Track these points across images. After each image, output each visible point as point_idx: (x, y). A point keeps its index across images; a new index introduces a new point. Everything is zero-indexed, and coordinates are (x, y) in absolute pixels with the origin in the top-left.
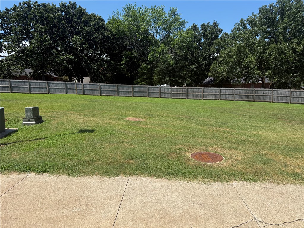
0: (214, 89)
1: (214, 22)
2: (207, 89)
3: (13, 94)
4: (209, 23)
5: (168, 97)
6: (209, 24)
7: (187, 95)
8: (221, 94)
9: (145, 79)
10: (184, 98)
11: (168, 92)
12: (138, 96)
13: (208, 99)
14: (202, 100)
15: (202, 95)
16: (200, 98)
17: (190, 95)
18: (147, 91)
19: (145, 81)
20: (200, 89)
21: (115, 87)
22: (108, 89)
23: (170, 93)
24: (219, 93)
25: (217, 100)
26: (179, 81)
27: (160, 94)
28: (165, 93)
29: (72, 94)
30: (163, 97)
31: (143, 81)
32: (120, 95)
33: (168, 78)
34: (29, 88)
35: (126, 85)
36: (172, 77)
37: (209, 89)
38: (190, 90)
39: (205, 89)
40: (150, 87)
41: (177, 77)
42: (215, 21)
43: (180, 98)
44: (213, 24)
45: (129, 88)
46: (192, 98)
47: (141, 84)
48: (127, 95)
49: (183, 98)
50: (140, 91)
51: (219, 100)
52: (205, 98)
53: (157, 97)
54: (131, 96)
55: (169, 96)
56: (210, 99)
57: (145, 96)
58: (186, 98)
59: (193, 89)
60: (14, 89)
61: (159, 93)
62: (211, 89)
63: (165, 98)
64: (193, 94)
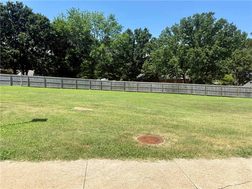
0: (146, 83)
2: (141, 83)
4: (141, 28)
5: (108, 90)
6: (141, 30)
7: (125, 88)
8: (152, 87)
9: (87, 73)
10: (122, 90)
11: (108, 85)
12: (81, 88)
13: (142, 92)
14: (137, 93)
15: (137, 88)
16: (135, 91)
17: (127, 88)
18: (89, 84)
19: (87, 75)
20: (135, 83)
21: (60, 80)
22: (52, 82)
23: (110, 86)
24: (150, 87)
25: (148, 92)
26: (117, 76)
28: (105, 86)
29: (17, 86)
30: (104, 89)
31: (85, 76)
32: (64, 87)
33: (107, 73)
35: (70, 78)
36: (111, 73)
37: (142, 83)
38: (126, 83)
39: (139, 83)
40: (92, 81)
41: (115, 73)
42: (146, 28)
43: (118, 90)
44: (144, 30)
45: (73, 81)
46: (128, 91)
47: (83, 77)
48: (71, 88)
49: (121, 90)
50: (83, 84)
51: (150, 92)
54: (74, 89)
55: (109, 88)
56: (143, 91)
57: (87, 88)
59: (130, 83)
61: (100, 86)
62: (144, 83)
63: (105, 90)
64: (129, 87)
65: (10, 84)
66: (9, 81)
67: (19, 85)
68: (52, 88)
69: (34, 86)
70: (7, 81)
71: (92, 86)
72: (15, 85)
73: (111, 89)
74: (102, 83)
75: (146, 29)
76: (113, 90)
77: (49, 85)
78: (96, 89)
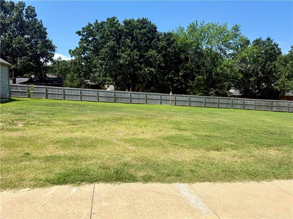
1: (267, 38)
3: (116, 103)
4: (261, 38)
5: (251, 109)
7: (272, 107)
9: (203, 89)
10: (268, 110)
11: (251, 104)
12: (222, 107)
14: (288, 113)
15: (288, 108)
16: (285, 111)
17: (275, 107)
18: (231, 103)
19: (203, 91)
20: (285, 102)
23: (254, 105)
27: (243, 106)
28: (248, 105)
30: (246, 109)
31: (201, 92)
32: (207, 106)
34: (130, 99)
38: (274, 102)
39: (291, 102)
43: (263, 110)
44: (267, 40)
45: (215, 99)
46: (276, 110)
47: (198, 94)
49: (266, 110)
50: (225, 103)
52: (290, 111)
53: (240, 108)
54: (216, 108)
55: (252, 107)
57: (229, 107)
58: (269, 110)
59: (278, 102)
60: (117, 99)
61: (242, 104)
63: (248, 110)
64: (278, 106)
65: (160, 104)
66: (159, 100)
67: (167, 103)
68: (196, 106)
69: (180, 105)
70: (157, 100)
71: (234, 105)
72: (164, 104)
73: (244, 108)
74: (245, 102)
75: (269, 39)
76: (257, 109)
77: (193, 104)
78: (238, 108)
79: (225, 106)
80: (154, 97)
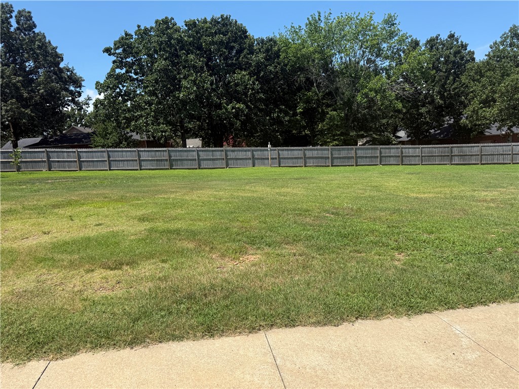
2: (488, 146)
6: (439, 38)
8: (514, 153)
11: (414, 155)
13: (490, 164)
14: (480, 166)
15: (480, 157)
16: (475, 162)
17: (456, 158)
21: (327, 151)
23: (419, 156)
24: (510, 153)
25: (506, 164)
27: (400, 158)
28: (409, 156)
29: (262, 167)
30: (406, 163)
32: (336, 164)
34: (197, 161)
37: (491, 146)
38: (455, 149)
39: (484, 146)
43: (437, 163)
45: (350, 152)
46: (459, 163)
48: (347, 164)
50: (367, 155)
52: (484, 162)
53: (396, 163)
54: (352, 166)
55: (417, 160)
56: (493, 162)
57: (374, 163)
58: (448, 163)
59: (463, 147)
62: (495, 146)
65: (252, 165)
66: (250, 159)
68: (316, 166)
69: (287, 165)
70: (246, 159)
71: (383, 159)
72: (259, 165)
74: (404, 152)
76: (425, 163)
77: (310, 162)
78: (391, 163)
79: (368, 161)
80: (241, 155)
